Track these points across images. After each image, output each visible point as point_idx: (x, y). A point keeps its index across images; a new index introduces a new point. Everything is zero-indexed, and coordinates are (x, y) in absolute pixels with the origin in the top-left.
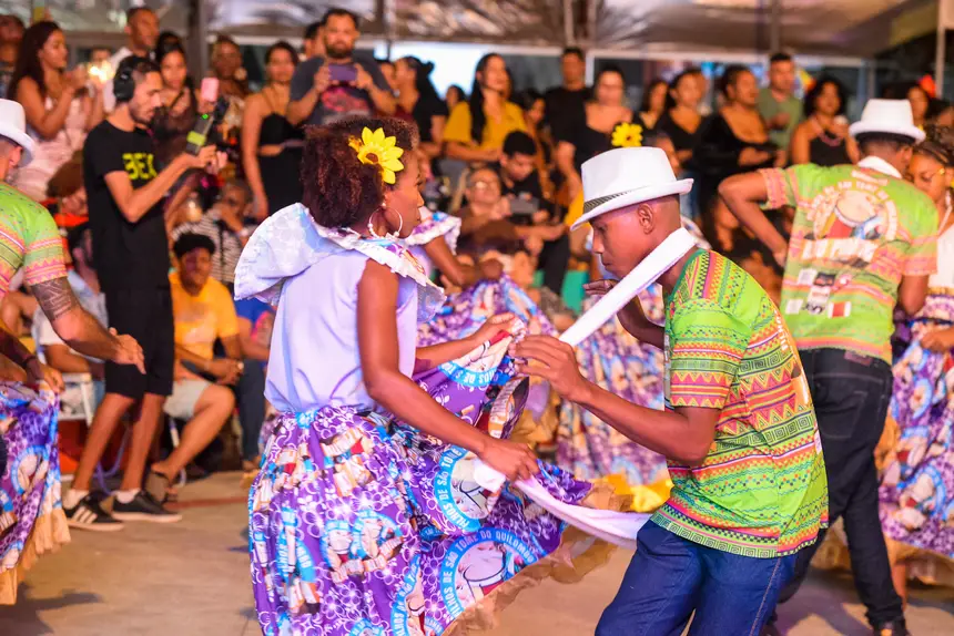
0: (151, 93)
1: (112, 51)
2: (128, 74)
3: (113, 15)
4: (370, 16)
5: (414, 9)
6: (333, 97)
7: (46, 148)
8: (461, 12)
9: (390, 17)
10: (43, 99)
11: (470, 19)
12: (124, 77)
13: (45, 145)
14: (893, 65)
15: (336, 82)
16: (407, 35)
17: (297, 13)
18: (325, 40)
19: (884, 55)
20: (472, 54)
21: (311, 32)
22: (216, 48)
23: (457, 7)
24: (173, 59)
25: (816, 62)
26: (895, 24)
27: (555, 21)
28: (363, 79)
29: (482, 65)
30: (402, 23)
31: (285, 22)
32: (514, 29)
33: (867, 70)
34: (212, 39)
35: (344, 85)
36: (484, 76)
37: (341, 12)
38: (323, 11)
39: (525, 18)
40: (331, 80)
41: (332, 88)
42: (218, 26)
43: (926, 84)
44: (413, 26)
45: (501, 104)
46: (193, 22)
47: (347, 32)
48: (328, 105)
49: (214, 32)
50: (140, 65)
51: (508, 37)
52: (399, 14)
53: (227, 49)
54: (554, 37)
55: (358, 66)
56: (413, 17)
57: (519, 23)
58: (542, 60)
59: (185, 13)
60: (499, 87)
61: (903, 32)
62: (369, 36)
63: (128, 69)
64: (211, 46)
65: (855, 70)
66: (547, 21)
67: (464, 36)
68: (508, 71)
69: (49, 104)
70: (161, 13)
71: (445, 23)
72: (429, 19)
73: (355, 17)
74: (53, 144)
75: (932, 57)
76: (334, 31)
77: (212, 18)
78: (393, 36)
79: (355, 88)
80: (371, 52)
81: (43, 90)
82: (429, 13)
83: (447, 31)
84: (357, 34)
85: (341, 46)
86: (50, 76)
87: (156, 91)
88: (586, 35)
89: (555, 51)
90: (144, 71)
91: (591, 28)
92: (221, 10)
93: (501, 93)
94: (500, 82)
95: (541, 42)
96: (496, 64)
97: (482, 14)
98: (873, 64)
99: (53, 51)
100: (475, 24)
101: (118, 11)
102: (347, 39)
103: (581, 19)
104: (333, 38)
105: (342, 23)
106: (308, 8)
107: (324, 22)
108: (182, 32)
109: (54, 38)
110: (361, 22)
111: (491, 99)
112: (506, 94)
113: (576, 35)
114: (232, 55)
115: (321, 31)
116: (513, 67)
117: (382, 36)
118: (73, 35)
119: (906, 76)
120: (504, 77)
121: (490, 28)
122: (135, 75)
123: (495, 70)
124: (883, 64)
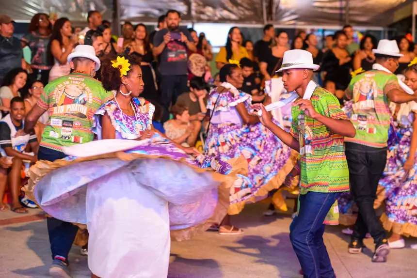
0: (99, 45)
1: (83, 29)
2: (90, 37)
3: (83, 14)
4: (185, 13)
5: (203, 10)
6: (171, 45)
7: (62, 68)
8: (221, 11)
9: (193, 13)
10: (61, 49)
11: (225, 13)
12: (88, 38)
13: (61, 67)
14: (395, 30)
15: (173, 40)
16: (200, 20)
17: (156, 12)
18: (167, 23)
19: (391, 26)
20: (227, 27)
21: (161, 19)
22: (124, 26)
23: (220, 9)
24: (107, 31)
25: (364, 29)
26: (395, 13)
27: (259, 14)
28: (184, 38)
29: (231, 31)
30: (198, 15)
31: (151, 16)
32: (243, 17)
33: (385, 31)
34: (123, 23)
35: (176, 41)
36: (231, 36)
37: (173, 11)
38: (166, 11)
39: (247, 13)
40: (170, 39)
41: (171, 42)
42: (125, 18)
43: (409, 37)
44: (202, 16)
45: (239, 47)
46: (115, 16)
47: (176, 19)
48: (169, 48)
49: (123, 20)
50: (95, 33)
51: (241, 20)
52: (196, 12)
53: (128, 27)
54: (259, 20)
55: (182, 33)
56: (203, 13)
57: (244, 14)
58: (254, 29)
59: (111, 13)
60: (237, 40)
61: (398, 16)
62: (185, 21)
63: (90, 35)
64: (122, 26)
65: (379, 32)
66: (256, 14)
67: (223, 20)
68: (241, 34)
69: (64, 50)
70: (102, 13)
71: (216, 15)
72: (209, 14)
73: (179, 13)
74: (64, 66)
75: (411, 26)
76: (171, 19)
77: (122, 15)
78: (195, 21)
79: (180, 41)
80: (186, 27)
81: (62, 45)
82: (209, 11)
83: (216, 18)
84: (180, 20)
85: (173, 25)
86: (65, 39)
87: (101, 44)
88: (272, 19)
89: (260, 26)
90: (96, 36)
91: (274, 16)
92: (126, 12)
93: (238, 43)
94: (238, 38)
95: (254, 22)
96: (236, 31)
97: (230, 11)
98: (387, 29)
99: (66, 29)
100: (227, 15)
101: (85, 13)
102: (176, 22)
103: (270, 13)
104: (170, 22)
105: (174, 16)
106: (160, 10)
107: (167, 15)
108: (110, 21)
109: (66, 24)
110: (181, 15)
111: (234, 45)
112: (241, 43)
113: (268, 19)
114: (130, 29)
115: (166, 19)
116: (243, 32)
117: (190, 21)
118: (72, 22)
119: (400, 34)
120: (240, 36)
121: (233, 17)
122: (93, 37)
123: (236, 34)
124: (391, 29)
